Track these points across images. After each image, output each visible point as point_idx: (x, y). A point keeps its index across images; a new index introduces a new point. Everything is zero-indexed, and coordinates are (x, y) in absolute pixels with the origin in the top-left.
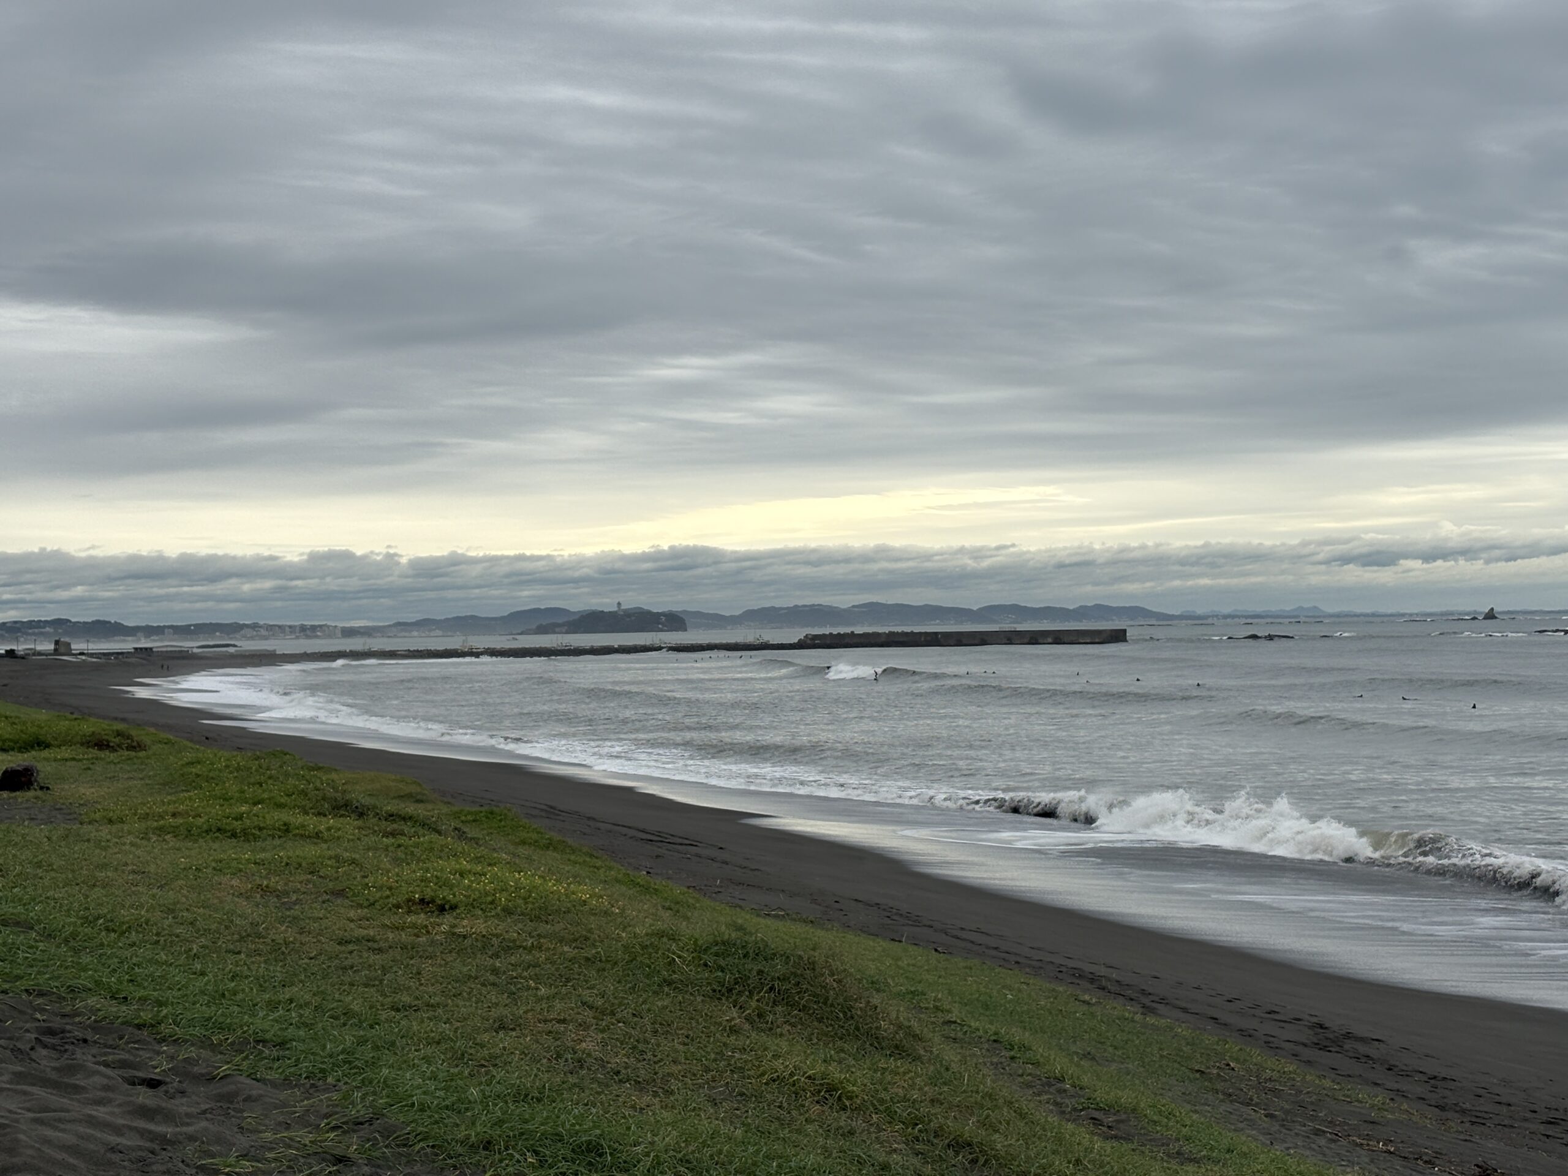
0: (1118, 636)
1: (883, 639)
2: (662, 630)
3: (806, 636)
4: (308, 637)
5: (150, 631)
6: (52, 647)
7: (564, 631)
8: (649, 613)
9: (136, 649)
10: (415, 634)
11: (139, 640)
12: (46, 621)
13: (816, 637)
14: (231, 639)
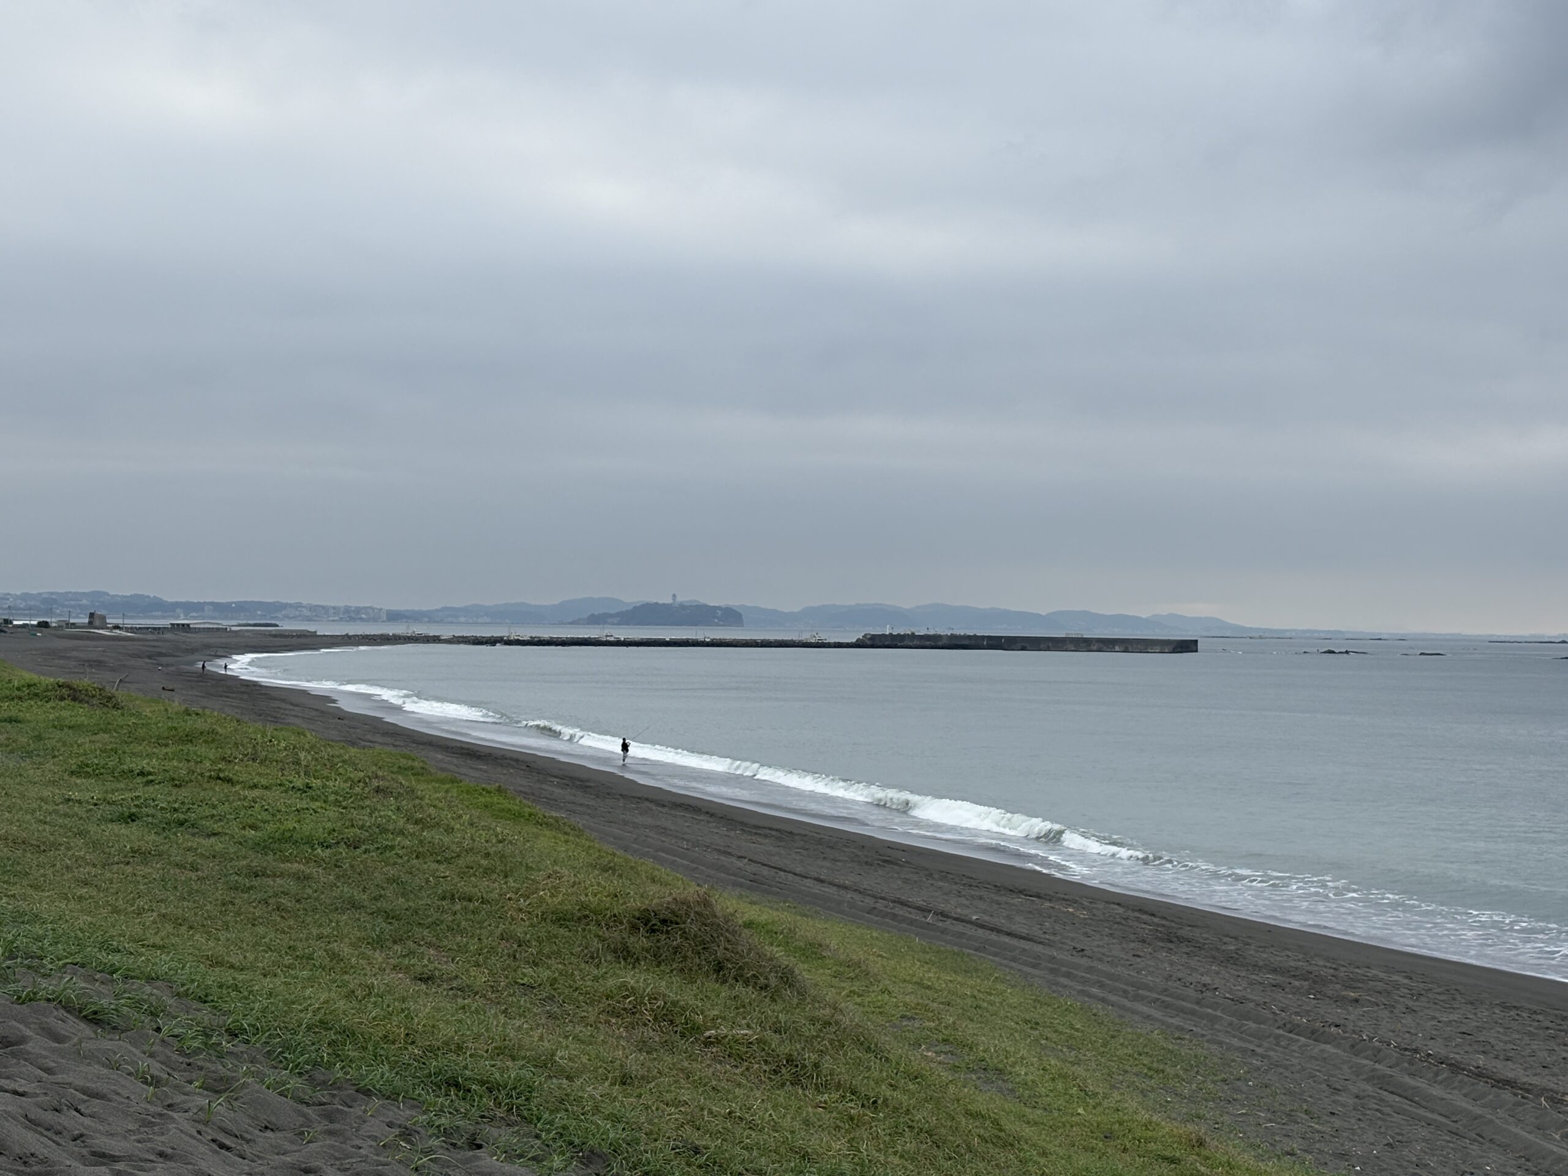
0: (1188, 646)
1: (944, 642)
2: (718, 625)
3: (865, 636)
4: (352, 619)
5: (189, 607)
6: (86, 621)
7: (616, 622)
8: (706, 606)
9: (173, 625)
10: (463, 619)
11: (178, 618)
12: (84, 593)
13: (873, 637)
14: (272, 618)
